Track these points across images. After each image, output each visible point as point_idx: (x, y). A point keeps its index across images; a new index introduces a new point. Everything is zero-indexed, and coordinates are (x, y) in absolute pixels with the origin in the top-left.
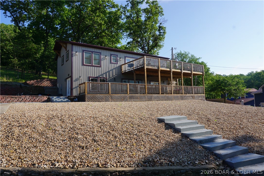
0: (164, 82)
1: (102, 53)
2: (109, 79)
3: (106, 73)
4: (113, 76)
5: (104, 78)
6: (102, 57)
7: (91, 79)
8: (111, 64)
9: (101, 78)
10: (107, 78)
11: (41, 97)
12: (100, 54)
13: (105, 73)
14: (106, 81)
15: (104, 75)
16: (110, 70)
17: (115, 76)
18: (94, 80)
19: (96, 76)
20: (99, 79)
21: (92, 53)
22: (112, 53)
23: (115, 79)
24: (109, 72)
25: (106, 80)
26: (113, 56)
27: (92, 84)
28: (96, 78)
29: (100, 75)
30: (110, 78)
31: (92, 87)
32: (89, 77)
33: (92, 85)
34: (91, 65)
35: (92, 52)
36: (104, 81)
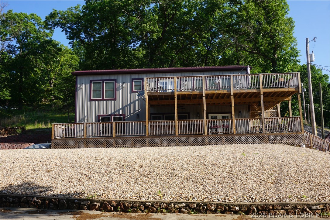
0: (240, 112)
1: (118, 81)
2: (128, 115)
3: (124, 108)
4: (135, 111)
5: (121, 115)
6: (118, 85)
7: (100, 118)
8: (132, 94)
9: (116, 115)
10: (125, 115)
11: (21, 144)
12: (116, 82)
13: (122, 109)
14: (123, 120)
15: (121, 111)
16: (131, 103)
17: (138, 110)
18: (105, 119)
19: (108, 114)
20: (113, 117)
21: (103, 83)
22: (134, 76)
23: (138, 115)
24: (129, 105)
25: (124, 117)
26: (135, 81)
27: (102, 124)
28: (108, 117)
29: (114, 112)
30: (130, 114)
31: (102, 130)
32: (99, 116)
33: (102, 126)
34: (101, 98)
35: (103, 81)
36: (120, 119)
